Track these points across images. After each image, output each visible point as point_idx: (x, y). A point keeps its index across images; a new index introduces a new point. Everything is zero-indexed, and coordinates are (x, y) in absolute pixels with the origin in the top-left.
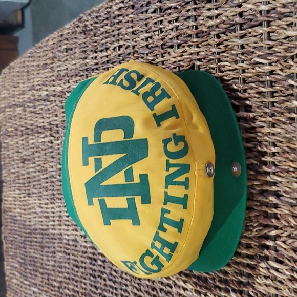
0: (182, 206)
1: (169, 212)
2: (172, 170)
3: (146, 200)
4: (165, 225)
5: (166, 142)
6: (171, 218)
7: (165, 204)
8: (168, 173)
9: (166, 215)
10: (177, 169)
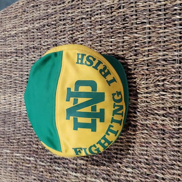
0: (119, 124)
1: (113, 127)
2: (116, 108)
3: (102, 120)
4: (109, 132)
5: (114, 95)
6: (113, 130)
7: (112, 123)
8: (114, 109)
9: (111, 128)
10: (119, 107)
